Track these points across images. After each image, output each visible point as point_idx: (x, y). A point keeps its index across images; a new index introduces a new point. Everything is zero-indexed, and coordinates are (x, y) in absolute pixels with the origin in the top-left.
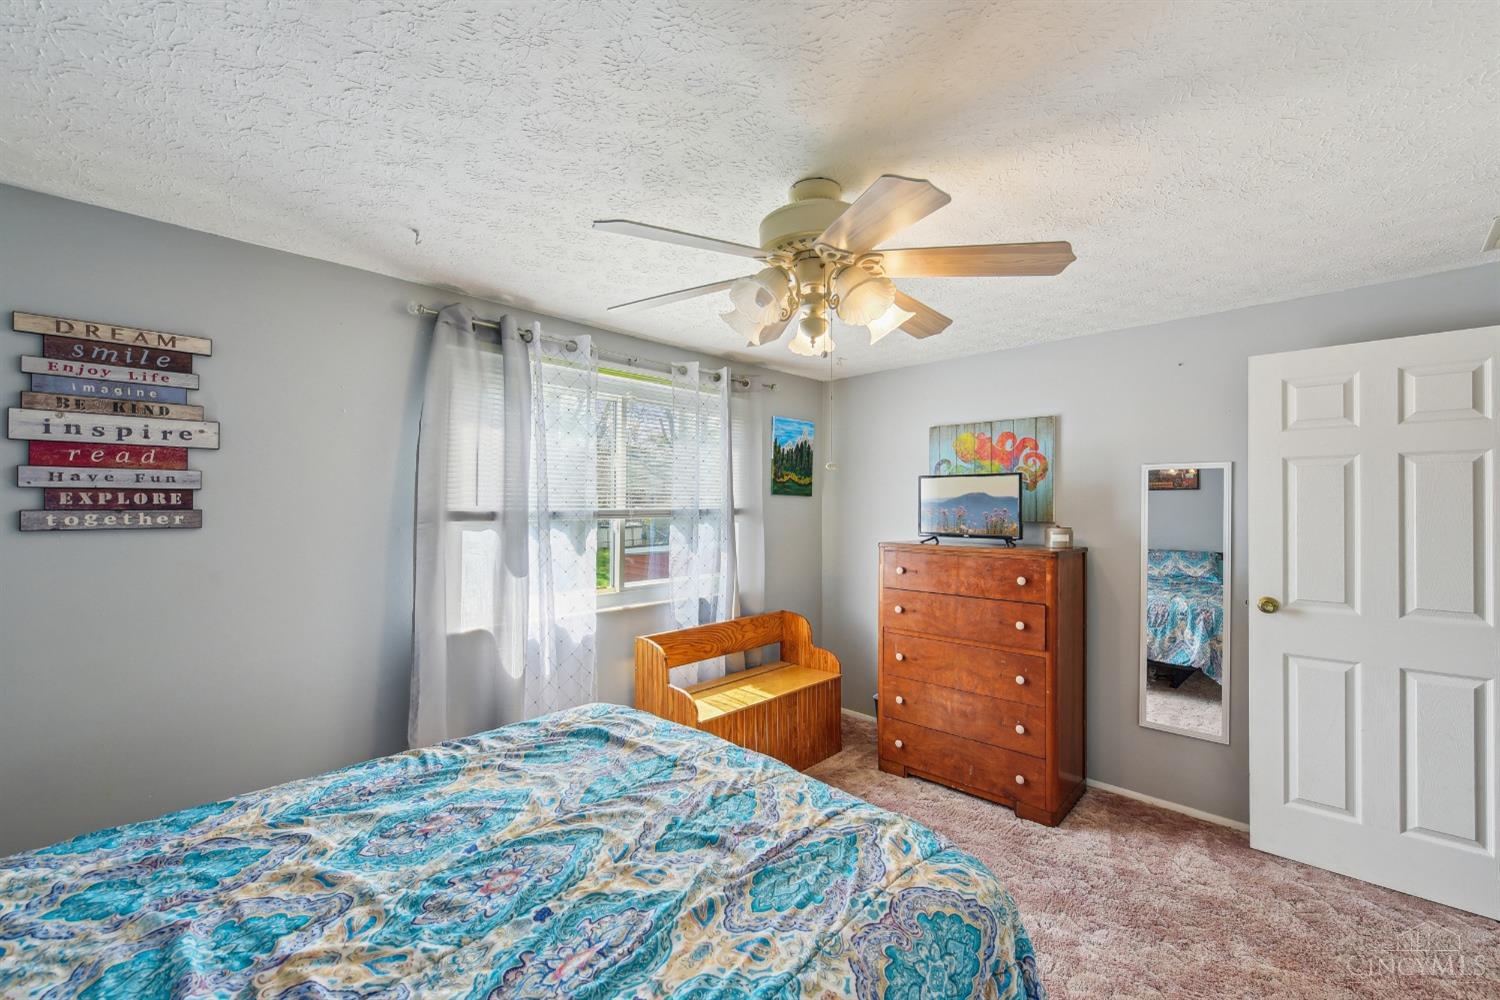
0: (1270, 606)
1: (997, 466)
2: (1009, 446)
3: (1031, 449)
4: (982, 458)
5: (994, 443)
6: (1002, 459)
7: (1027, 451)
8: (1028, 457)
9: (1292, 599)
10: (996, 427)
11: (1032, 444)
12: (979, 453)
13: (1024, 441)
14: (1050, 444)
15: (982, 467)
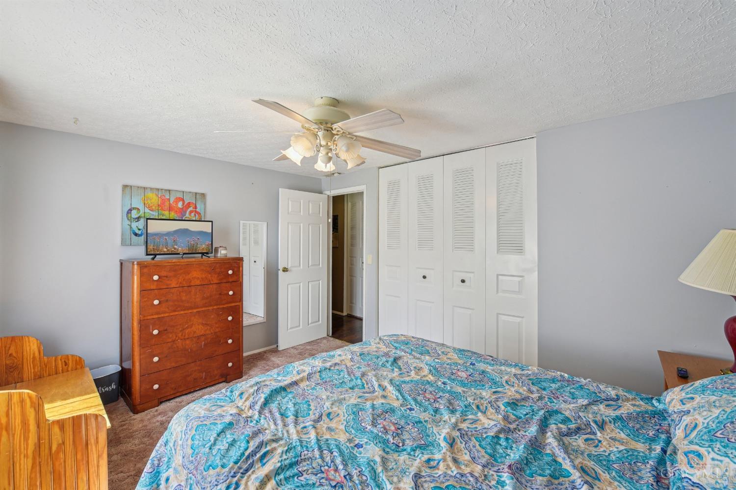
0: (285, 270)
1: (173, 215)
2: (180, 205)
3: (193, 208)
4: (162, 209)
5: (171, 202)
6: (177, 211)
7: (191, 209)
8: (191, 212)
9: (289, 267)
10: (173, 193)
11: (194, 206)
12: (161, 206)
13: (189, 203)
14: (203, 206)
15: (163, 215)
